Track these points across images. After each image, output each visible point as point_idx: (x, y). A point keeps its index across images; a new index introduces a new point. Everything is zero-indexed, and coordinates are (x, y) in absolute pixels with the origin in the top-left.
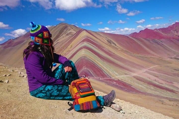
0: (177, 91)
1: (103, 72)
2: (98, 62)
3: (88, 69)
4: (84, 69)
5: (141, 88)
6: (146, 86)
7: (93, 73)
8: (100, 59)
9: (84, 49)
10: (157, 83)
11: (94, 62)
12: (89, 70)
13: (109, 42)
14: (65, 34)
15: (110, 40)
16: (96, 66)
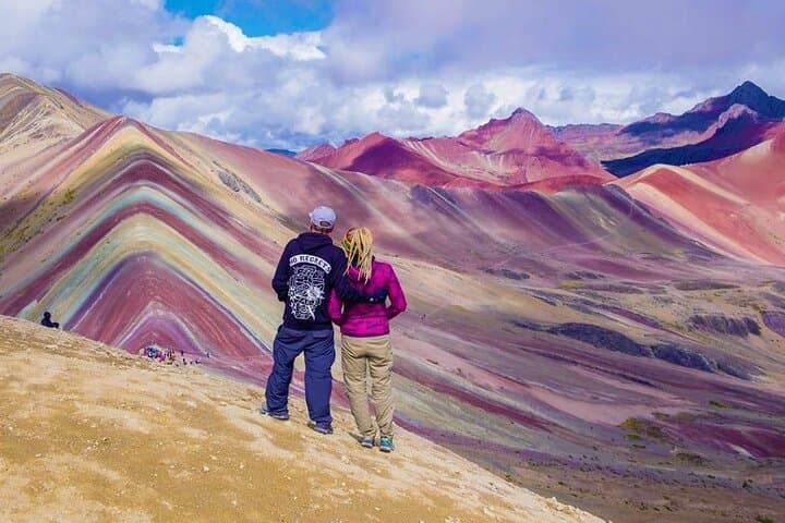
0: (548, 423)
1: (242, 329)
2: (212, 282)
3: (173, 316)
4: (151, 314)
5: (413, 407)
6: (430, 398)
7: (195, 334)
8: (219, 267)
9: (141, 215)
10: (469, 386)
11: (197, 282)
12: (179, 321)
13: (228, 184)
14: (27, 133)
15: (233, 175)
16: (205, 300)
